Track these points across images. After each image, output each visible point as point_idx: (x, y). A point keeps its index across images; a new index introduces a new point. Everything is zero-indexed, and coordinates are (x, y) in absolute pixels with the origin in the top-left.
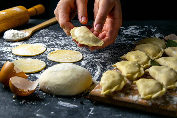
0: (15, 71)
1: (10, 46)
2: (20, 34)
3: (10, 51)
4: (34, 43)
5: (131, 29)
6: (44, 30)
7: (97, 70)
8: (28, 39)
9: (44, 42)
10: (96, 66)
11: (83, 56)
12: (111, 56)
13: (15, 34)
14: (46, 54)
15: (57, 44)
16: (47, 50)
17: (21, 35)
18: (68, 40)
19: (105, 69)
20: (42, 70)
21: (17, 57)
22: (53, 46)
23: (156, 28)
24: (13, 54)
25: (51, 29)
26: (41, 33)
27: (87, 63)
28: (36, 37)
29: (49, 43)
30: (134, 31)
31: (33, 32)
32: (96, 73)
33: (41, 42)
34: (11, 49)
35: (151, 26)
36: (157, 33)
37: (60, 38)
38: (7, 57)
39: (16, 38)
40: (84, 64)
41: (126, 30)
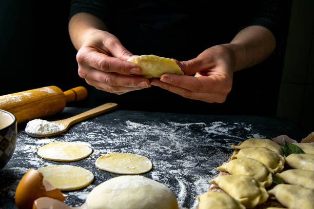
0: (44, 186)
1: (34, 144)
2: (50, 126)
3: (35, 151)
4: (73, 141)
5: (215, 126)
6: (86, 122)
7: (179, 187)
8: (63, 134)
9: (88, 140)
10: (176, 181)
11: (153, 165)
12: (196, 166)
13: (43, 125)
14: (93, 159)
15: (109, 144)
16: (94, 153)
17: (54, 128)
18: (125, 138)
19: (193, 186)
20: (88, 185)
21: (46, 162)
22: (103, 146)
23: (251, 127)
24: (39, 157)
25: (97, 122)
26: (82, 127)
27: (162, 176)
28: (76, 132)
29: (96, 142)
30: (220, 129)
31: (70, 124)
32: (178, 193)
33: (83, 141)
34: (36, 149)
35: (243, 124)
36: (255, 133)
37: (112, 135)
38: (29, 162)
39: (45, 132)
40: (157, 178)
41: (208, 127)
